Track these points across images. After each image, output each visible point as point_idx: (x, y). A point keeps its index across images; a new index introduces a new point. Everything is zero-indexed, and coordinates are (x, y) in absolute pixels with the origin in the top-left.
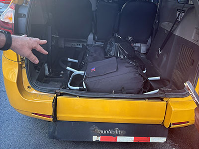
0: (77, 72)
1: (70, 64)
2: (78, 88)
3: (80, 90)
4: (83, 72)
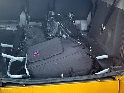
4: (22, 58)
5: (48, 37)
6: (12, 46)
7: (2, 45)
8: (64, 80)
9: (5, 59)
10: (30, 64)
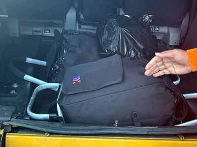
0: (44, 85)
1: (30, 69)
2: (47, 116)
3: (51, 120)
4: (57, 85)
5: (102, 52)
6: (44, 63)
7: (29, 60)
8: (117, 132)
9: (29, 85)
10: (65, 98)
